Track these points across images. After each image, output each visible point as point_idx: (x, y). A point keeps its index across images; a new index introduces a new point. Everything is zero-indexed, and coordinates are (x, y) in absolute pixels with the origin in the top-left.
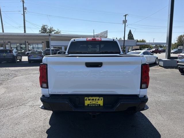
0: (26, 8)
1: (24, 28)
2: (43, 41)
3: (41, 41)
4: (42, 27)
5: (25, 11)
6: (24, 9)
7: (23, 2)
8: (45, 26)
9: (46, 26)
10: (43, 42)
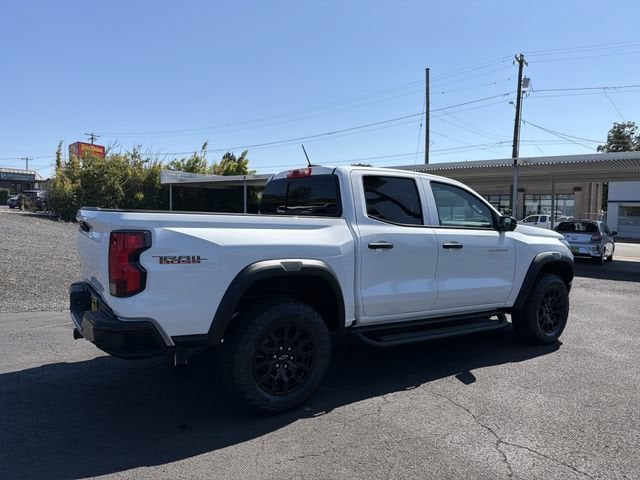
0: (527, 80)
1: (512, 143)
2: (577, 185)
3: (569, 186)
4: (613, 132)
5: (523, 89)
6: (522, 82)
7: (521, 62)
8: (624, 126)
9: (627, 129)
10: (578, 189)
